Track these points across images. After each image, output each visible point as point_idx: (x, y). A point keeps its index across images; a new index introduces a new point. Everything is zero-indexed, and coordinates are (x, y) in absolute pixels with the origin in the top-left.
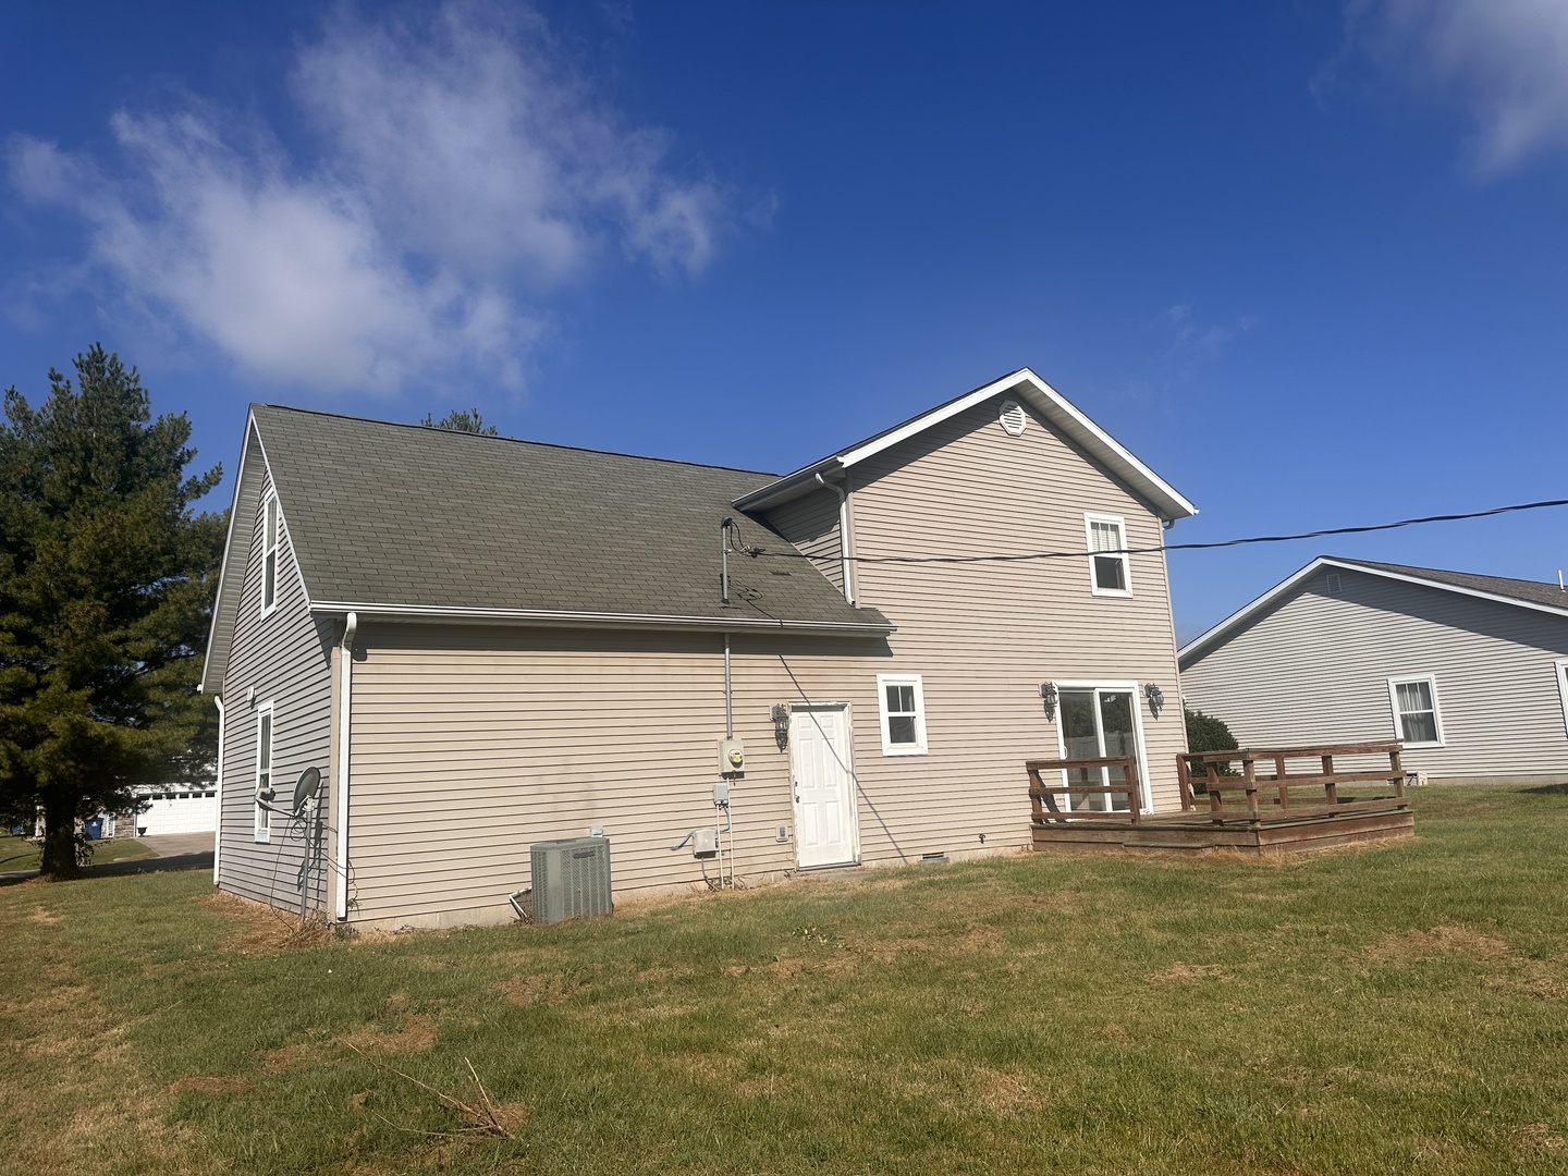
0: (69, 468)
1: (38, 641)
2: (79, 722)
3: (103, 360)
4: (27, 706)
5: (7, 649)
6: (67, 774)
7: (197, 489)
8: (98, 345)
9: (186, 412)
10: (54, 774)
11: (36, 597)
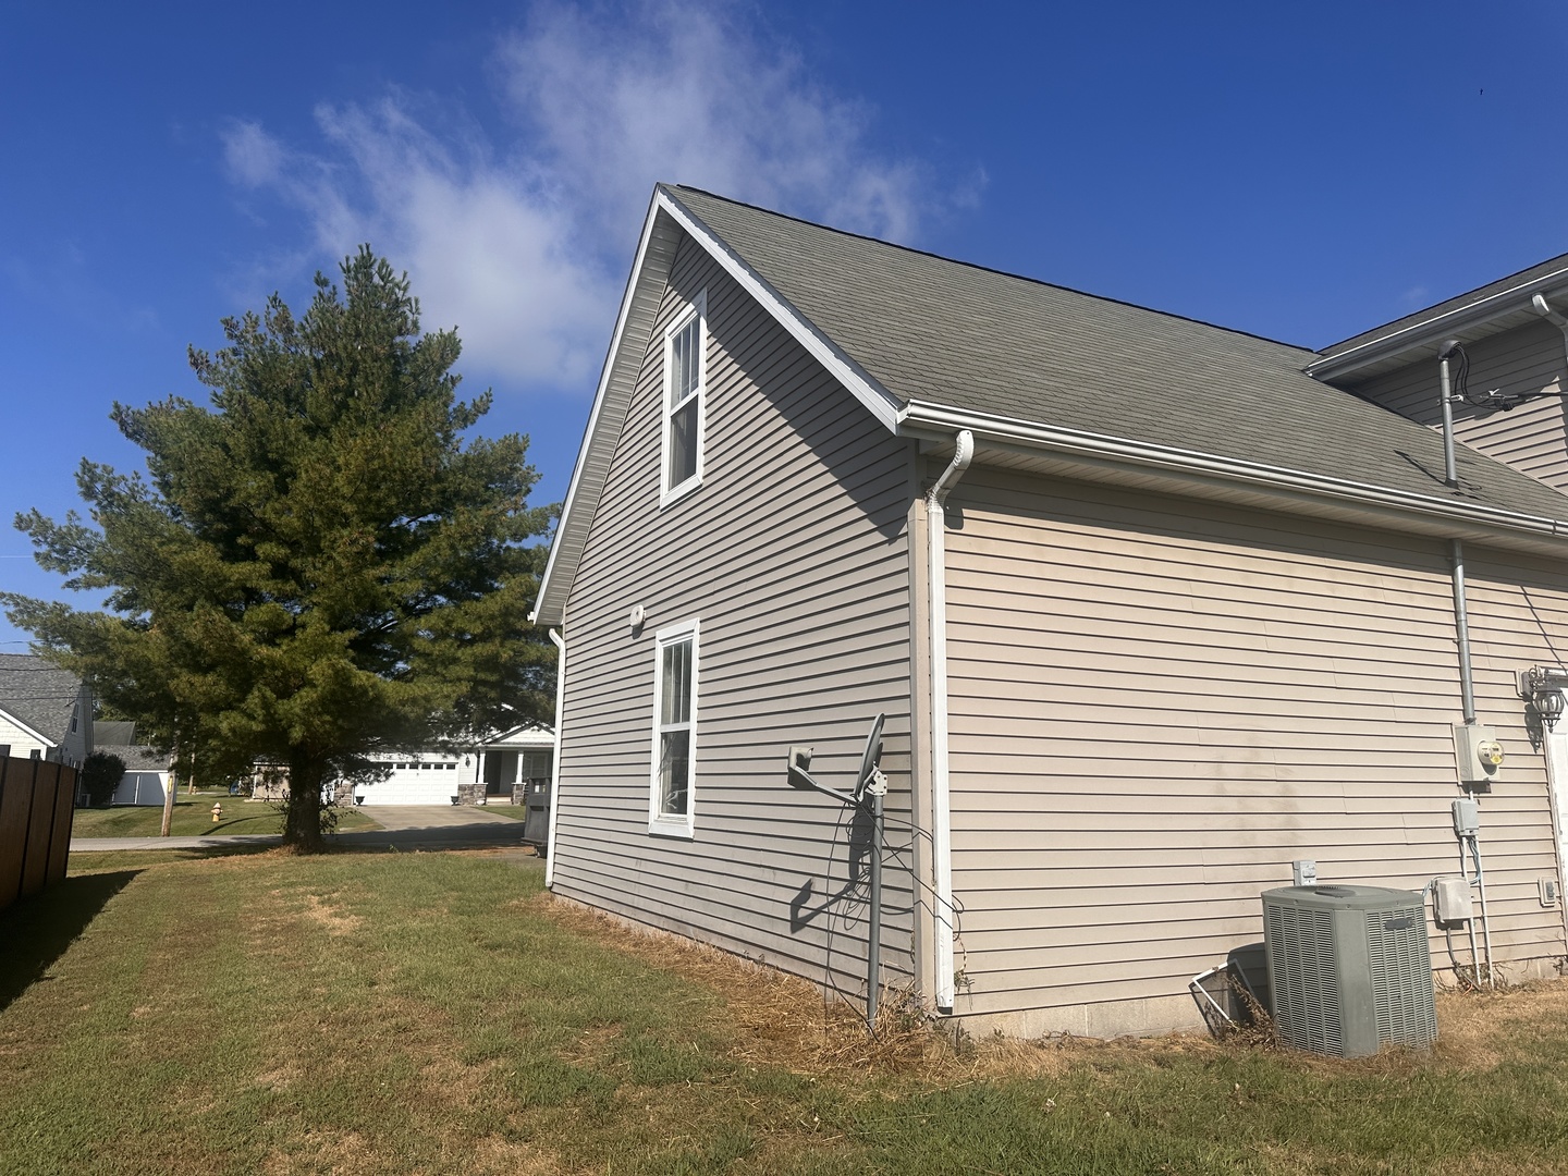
0: (335, 380)
1: (296, 575)
2: (343, 669)
3: (371, 265)
4: (284, 648)
5: (262, 583)
6: (321, 730)
7: (466, 418)
8: (368, 247)
9: (456, 328)
10: (308, 730)
11: (296, 523)
